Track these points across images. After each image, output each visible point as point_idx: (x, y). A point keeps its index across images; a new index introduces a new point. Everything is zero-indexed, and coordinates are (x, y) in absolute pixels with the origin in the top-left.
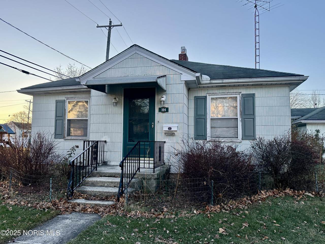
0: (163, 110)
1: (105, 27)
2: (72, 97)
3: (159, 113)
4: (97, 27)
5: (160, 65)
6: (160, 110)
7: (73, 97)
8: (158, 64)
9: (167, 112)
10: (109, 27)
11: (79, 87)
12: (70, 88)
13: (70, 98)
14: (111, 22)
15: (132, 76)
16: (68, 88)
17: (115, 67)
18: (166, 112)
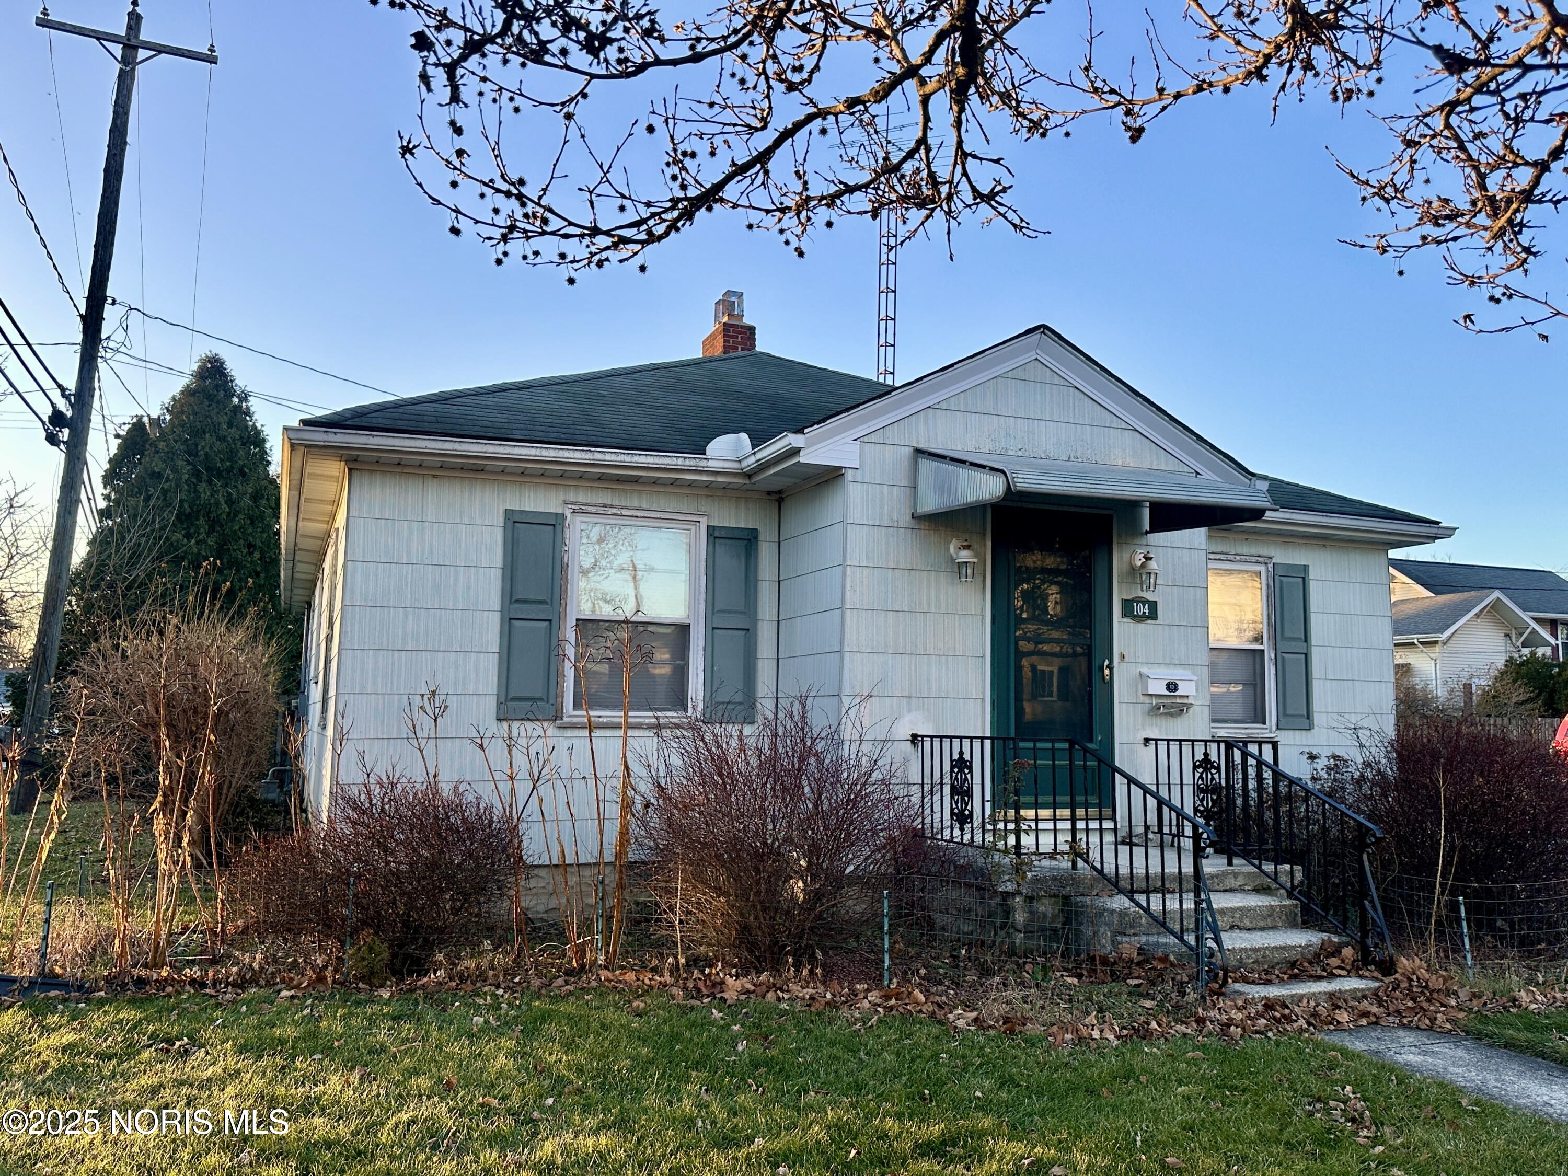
0: (1140, 609)
1: (98, 39)
2: (605, 506)
3: (1125, 620)
4: (43, 22)
5: (1124, 426)
6: (1128, 609)
7: (612, 506)
8: (1116, 423)
9: (1152, 619)
10: (126, 47)
11: (687, 462)
12: (636, 459)
13: (593, 510)
14: (135, 20)
15: (1020, 453)
16: (628, 458)
17: (953, 404)
18: (1148, 618)
